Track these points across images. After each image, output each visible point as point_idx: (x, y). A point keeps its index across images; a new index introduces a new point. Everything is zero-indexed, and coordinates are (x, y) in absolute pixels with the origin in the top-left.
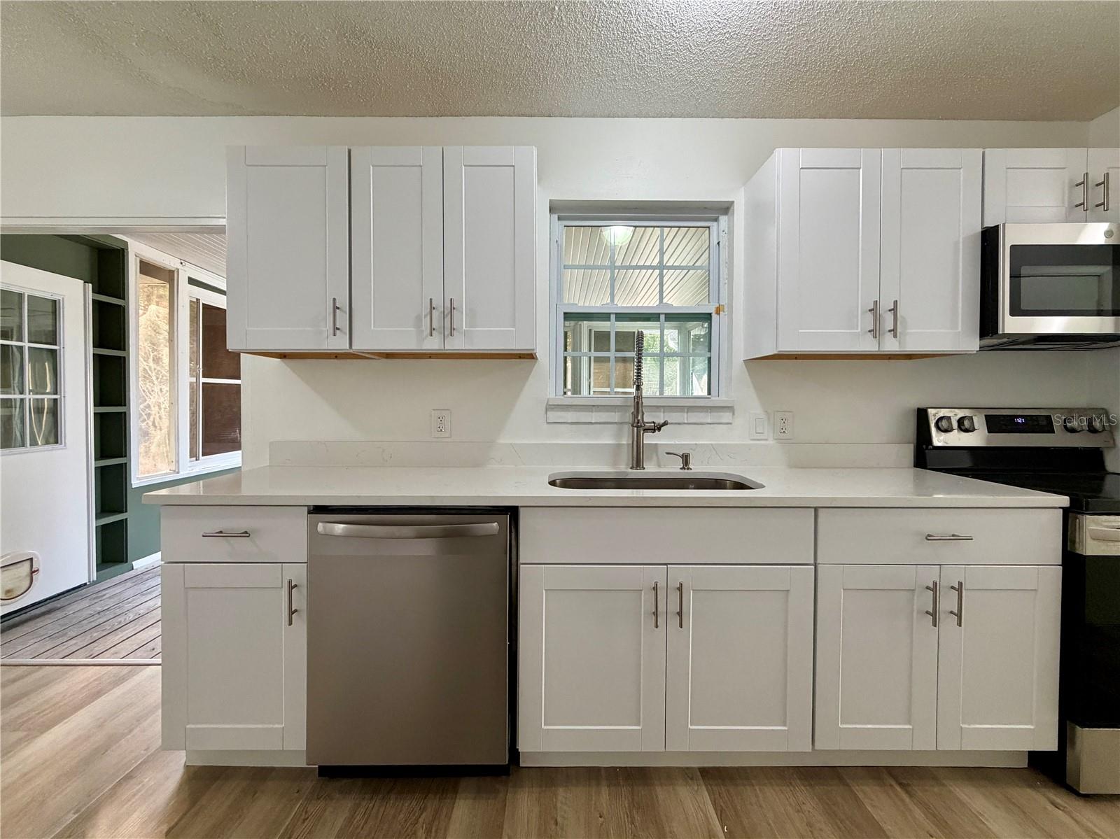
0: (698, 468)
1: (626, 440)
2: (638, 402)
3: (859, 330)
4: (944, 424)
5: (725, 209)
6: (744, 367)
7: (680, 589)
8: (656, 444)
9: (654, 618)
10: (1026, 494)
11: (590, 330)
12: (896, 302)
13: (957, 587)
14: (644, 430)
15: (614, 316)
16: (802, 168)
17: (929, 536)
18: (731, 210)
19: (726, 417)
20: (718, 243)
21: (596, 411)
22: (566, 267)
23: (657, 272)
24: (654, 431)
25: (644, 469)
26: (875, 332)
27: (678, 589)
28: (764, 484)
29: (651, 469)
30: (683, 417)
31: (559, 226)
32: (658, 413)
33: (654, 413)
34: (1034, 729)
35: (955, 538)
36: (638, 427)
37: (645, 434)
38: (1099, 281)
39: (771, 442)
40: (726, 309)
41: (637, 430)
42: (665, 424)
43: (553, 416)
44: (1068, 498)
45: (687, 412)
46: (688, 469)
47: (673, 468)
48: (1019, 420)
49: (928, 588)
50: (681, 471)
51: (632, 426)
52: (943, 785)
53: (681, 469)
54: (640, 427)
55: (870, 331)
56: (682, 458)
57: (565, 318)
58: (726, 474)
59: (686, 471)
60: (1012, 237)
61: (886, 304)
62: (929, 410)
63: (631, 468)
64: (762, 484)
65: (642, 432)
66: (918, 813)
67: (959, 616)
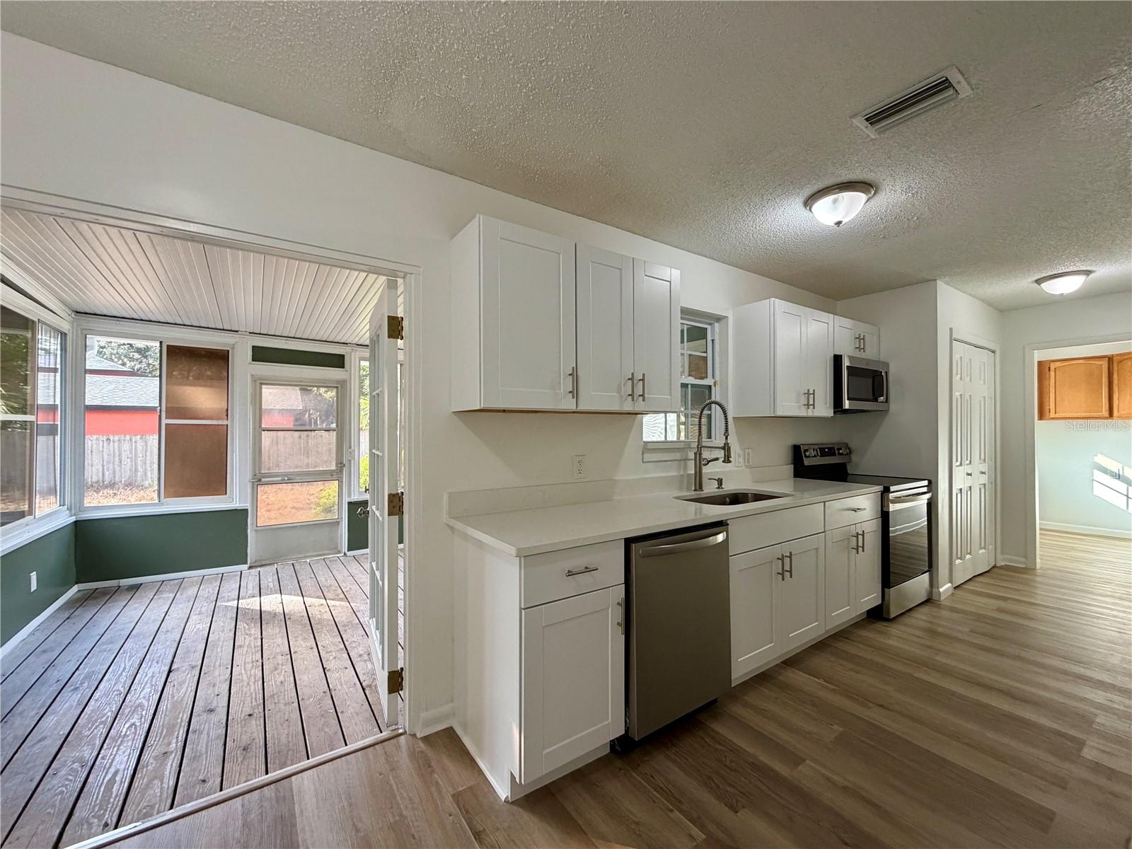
0: (729, 487)
1: (692, 471)
3: (800, 404)
4: (807, 453)
7: (790, 557)
8: (707, 474)
9: (780, 576)
12: (814, 389)
13: (862, 533)
16: (783, 312)
18: (726, 321)
20: (713, 340)
25: (703, 491)
26: (807, 405)
39: (744, 468)
40: (719, 383)
43: (648, 457)
46: (722, 488)
48: (827, 450)
49: (853, 536)
50: (717, 490)
53: (717, 488)
55: (805, 405)
56: (719, 482)
61: (811, 391)
62: (801, 446)
63: (695, 491)
67: (863, 547)
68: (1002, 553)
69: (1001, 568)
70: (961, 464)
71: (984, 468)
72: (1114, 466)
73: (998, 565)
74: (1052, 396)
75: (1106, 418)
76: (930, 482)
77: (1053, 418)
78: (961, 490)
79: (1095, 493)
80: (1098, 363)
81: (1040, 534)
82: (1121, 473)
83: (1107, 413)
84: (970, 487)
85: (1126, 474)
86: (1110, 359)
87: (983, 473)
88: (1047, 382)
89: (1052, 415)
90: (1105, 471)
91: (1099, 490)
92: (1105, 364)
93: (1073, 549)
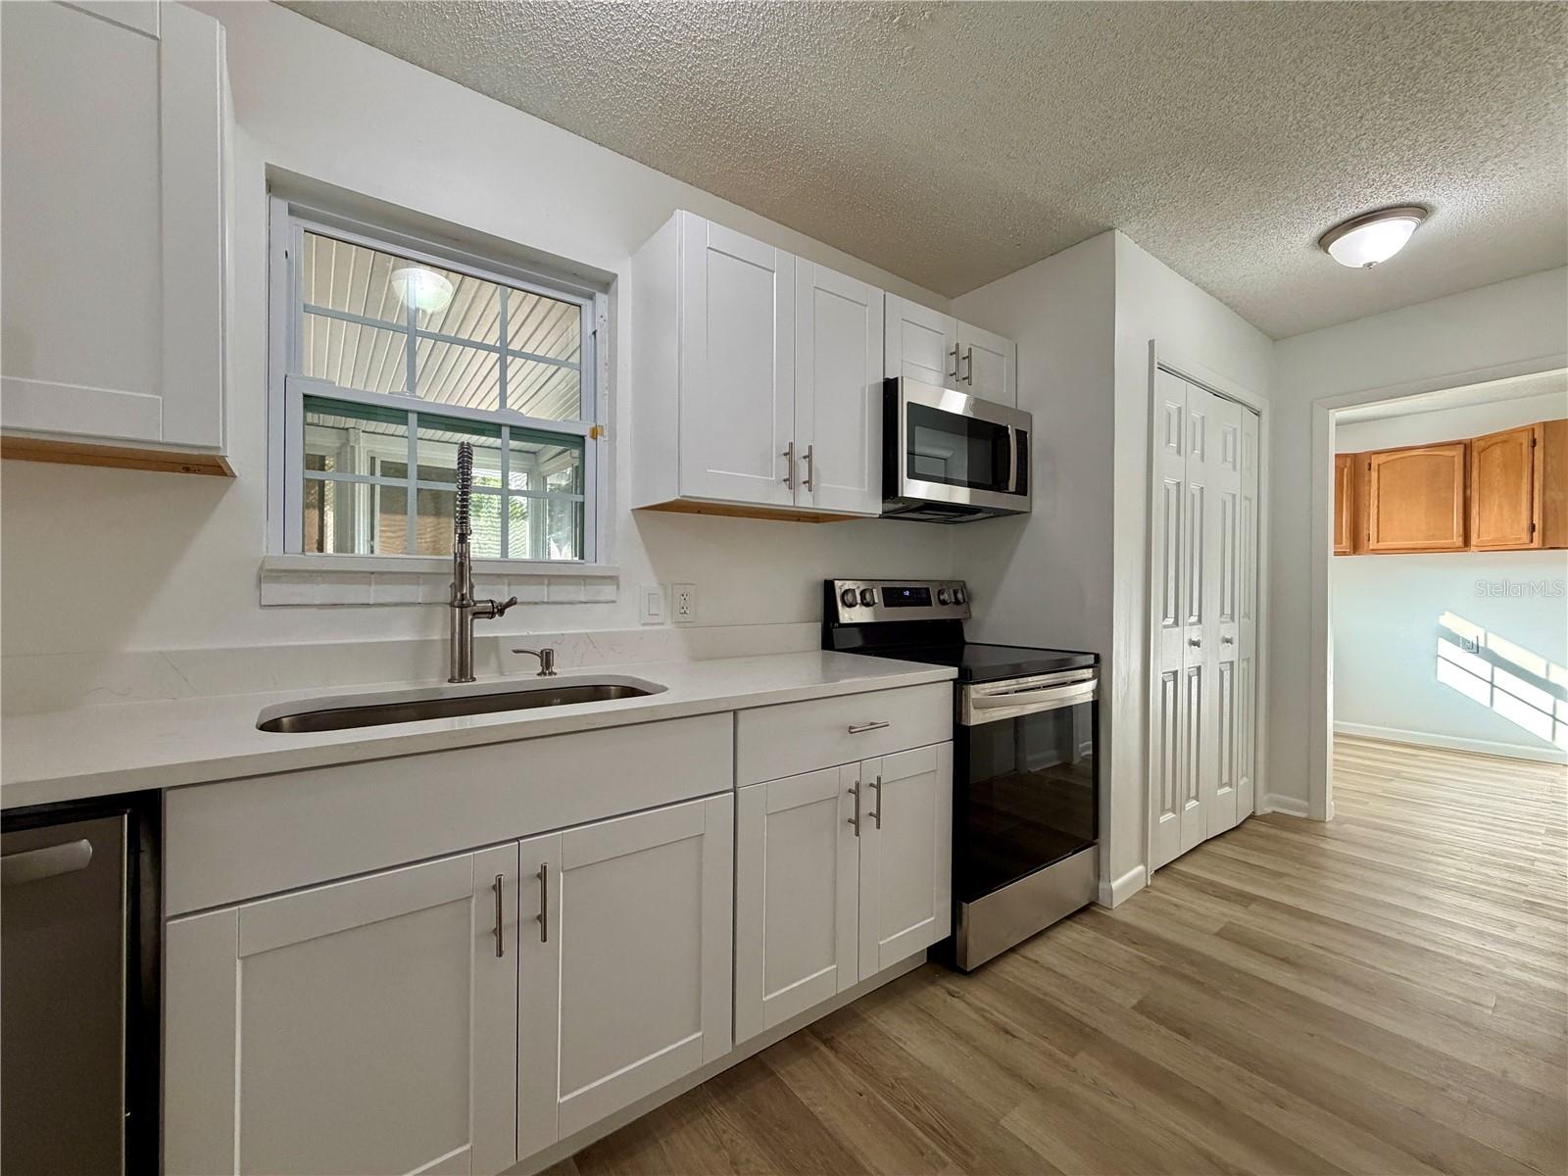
0: (568, 671)
1: (439, 632)
2: (462, 565)
3: (774, 478)
4: (849, 598)
5: (605, 283)
6: (632, 518)
7: (542, 876)
8: (496, 637)
9: (495, 939)
10: (924, 669)
11: (373, 459)
12: (810, 448)
13: (876, 783)
14: (474, 614)
15: (416, 415)
16: (709, 248)
17: (851, 728)
18: (613, 288)
19: (607, 591)
20: (594, 333)
21: (377, 583)
22: (307, 309)
23: (495, 356)
24: (491, 615)
25: (474, 680)
26: (790, 482)
27: (539, 876)
28: (666, 685)
29: (486, 679)
30: (540, 592)
31: (290, 229)
32: (500, 587)
33: (490, 587)
34: (935, 920)
35: (873, 726)
36: (462, 607)
37: (476, 621)
38: (946, 465)
39: (669, 626)
40: (606, 433)
41: (461, 613)
42: (512, 602)
43: (273, 592)
44: (957, 669)
45: (548, 585)
46: (550, 674)
47: (526, 675)
48: (907, 593)
49: (850, 791)
50: (539, 678)
51: (452, 605)
52: (864, 1020)
53: (539, 675)
54: (464, 607)
55: (785, 480)
56: (541, 658)
57: (306, 407)
58: (610, 676)
59: (547, 677)
60: (909, 394)
61: (801, 450)
62: (836, 582)
63: (449, 681)
64: (662, 686)
65: (470, 618)
66: (845, 1070)
67: (878, 816)
68: (1269, 789)
69: (1264, 818)
70: (1176, 623)
71: (1231, 630)
72: (1470, 632)
73: (1259, 813)
74: (1373, 511)
75: (1457, 549)
76: (1097, 658)
77: (1375, 551)
78: (1175, 673)
79: (1439, 678)
80: (1447, 453)
81: (1335, 744)
82: (1481, 644)
83: (1461, 539)
84: (1199, 668)
85: (1490, 646)
86: (1467, 447)
87: (1229, 641)
88: (1367, 488)
89: (1373, 545)
90: (1455, 639)
91: (1446, 674)
92: (1457, 454)
93: (1397, 775)
